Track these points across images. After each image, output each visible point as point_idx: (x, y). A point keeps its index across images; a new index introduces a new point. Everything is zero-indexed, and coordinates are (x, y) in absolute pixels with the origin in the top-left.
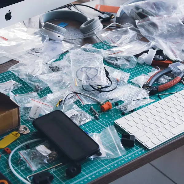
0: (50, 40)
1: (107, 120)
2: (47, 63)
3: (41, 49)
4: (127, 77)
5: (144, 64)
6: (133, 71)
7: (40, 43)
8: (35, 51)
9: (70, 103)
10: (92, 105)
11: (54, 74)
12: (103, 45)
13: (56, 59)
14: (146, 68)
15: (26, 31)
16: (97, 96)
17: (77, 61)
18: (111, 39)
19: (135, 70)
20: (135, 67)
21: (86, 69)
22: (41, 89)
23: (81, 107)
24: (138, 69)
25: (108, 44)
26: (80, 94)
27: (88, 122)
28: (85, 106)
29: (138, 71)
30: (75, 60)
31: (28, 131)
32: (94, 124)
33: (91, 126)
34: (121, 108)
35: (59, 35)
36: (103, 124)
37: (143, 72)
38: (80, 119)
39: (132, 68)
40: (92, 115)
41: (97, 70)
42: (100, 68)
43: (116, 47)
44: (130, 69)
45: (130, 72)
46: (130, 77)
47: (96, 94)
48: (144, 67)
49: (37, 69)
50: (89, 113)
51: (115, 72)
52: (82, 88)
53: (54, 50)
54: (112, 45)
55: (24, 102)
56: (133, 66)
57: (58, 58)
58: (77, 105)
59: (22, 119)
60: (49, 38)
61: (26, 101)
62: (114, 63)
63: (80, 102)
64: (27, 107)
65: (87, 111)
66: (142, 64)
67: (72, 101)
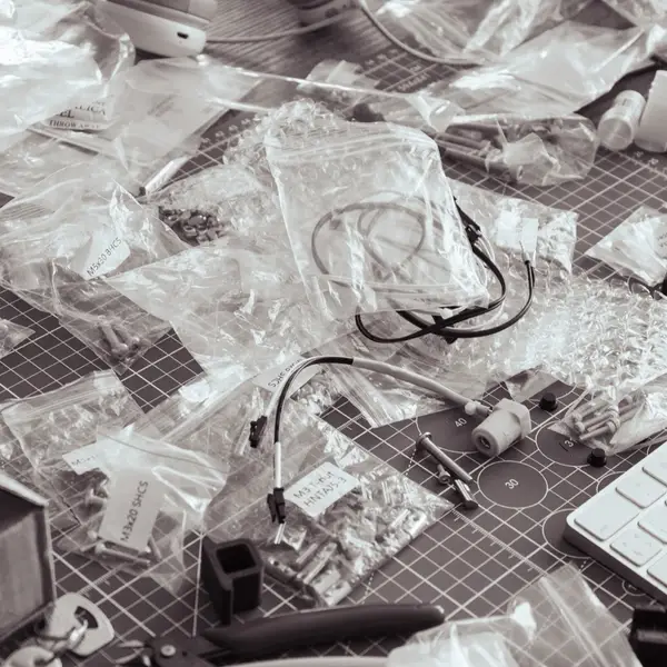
0: (142, 55)
1: (520, 510)
2: (142, 191)
3: (100, 108)
4: (565, 234)
5: (632, 149)
6: (586, 195)
7: (94, 83)
8: (69, 120)
9: (305, 422)
10: (424, 420)
11: (192, 258)
12: (403, 62)
13: (184, 160)
14: (646, 170)
15: (9, 15)
16: (435, 362)
17: (303, 174)
18: (440, 29)
19: (597, 188)
20: (593, 173)
21: (357, 213)
22: (136, 347)
23: (366, 442)
24: (609, 181)
25: (428, 52)
26: (349, 362)
27: (420, 536)
28: (384, 431)
29: (612, 195)
30: (293, 169)
31: (106, 632)
32: (457, 545)
33: (441, 556)
34: (582, 426)
35: (185, 29)
36: (505, 535)
37: (639, 196)
38: (380, 521)
39: (580, 181)
40: (436, 486)
41: (421, 219)
42: (433, 205)
43: (471, 66)
44: (569, 184)
45: (573, 202)
46: (580, 232)
47: (431, 352)
48: (632, 167)
49: (102, 240)
50: (416, 476)
51: (504, 215)
52: (352, 325)
53: (169, 108)
54: (451, 56)
55: (56, 439)
56: (580, 168)
57: (195, 151)
58: (344, 432)
59: (60, 552)
60: (132, 50)
61: (67, 435)
62: (487, 161)
63: (353, 411)
64: (80, 470)
65: (401, 465)
66: (622, 151)
67: (312, 408)
